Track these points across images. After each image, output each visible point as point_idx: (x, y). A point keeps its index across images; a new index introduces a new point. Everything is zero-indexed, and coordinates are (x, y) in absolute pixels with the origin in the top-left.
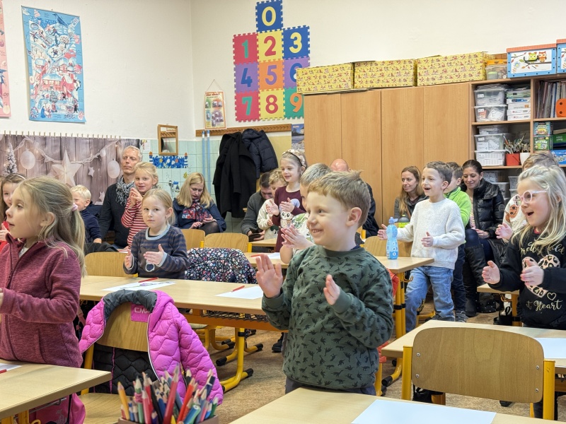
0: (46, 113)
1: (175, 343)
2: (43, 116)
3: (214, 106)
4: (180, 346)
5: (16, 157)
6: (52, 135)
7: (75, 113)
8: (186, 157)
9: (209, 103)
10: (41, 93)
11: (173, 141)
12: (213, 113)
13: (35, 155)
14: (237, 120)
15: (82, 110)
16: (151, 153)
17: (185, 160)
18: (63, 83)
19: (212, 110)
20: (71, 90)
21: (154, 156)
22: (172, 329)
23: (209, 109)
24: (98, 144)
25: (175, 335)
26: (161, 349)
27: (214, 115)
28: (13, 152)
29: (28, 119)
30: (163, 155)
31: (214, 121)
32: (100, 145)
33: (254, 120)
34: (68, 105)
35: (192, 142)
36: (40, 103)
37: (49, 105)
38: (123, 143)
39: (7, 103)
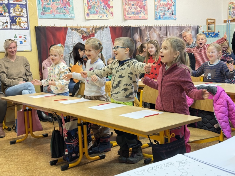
0: (161, 17)
1: (226, 109)
3: (233, 8)
4: (228, 110)
5: (150, 35)
6: (163, 26)
7: (172, 16)
8: (219, 32)
9: (231, 8)
10: (159, 8)
11: (214, 25)
13: (157, 34)
15: (175, 14)
16: (203, 31)
17: (218, 34)
18: (168, 4)
20: (171, 6)
21: (205, 32)
22: (225, 102)
23: (230, 10)
24: (181, 28)
25: (226, 105)
26: (220, 111)
27: (232, 13)
28: (148, 33)
29: (154, 19)
30: (208, 32)
32: (182, 29)
34: (170, 13)
35: (222, 26)
36: (159, 13)
37: (162, 13)
38: (191, 27)
39: (147, 14)
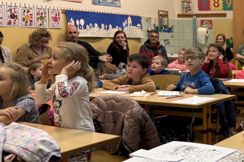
0: (101, 1)
2: (99, 2)
3: (187, 2)
6: (104, 12)
7: (116, 2)
9: (184, 1)
11: (166, 19)
12: (186, 6)
14: (199, 10)
16: (155, 24)
17: (172, 29)
19: (186, 4)
21: (156, 26)
23: (184, 4)
27: (186, 7)
29: (91, 3)
31: (187, 10)
33: (208, 10)
35: (176, 20)
